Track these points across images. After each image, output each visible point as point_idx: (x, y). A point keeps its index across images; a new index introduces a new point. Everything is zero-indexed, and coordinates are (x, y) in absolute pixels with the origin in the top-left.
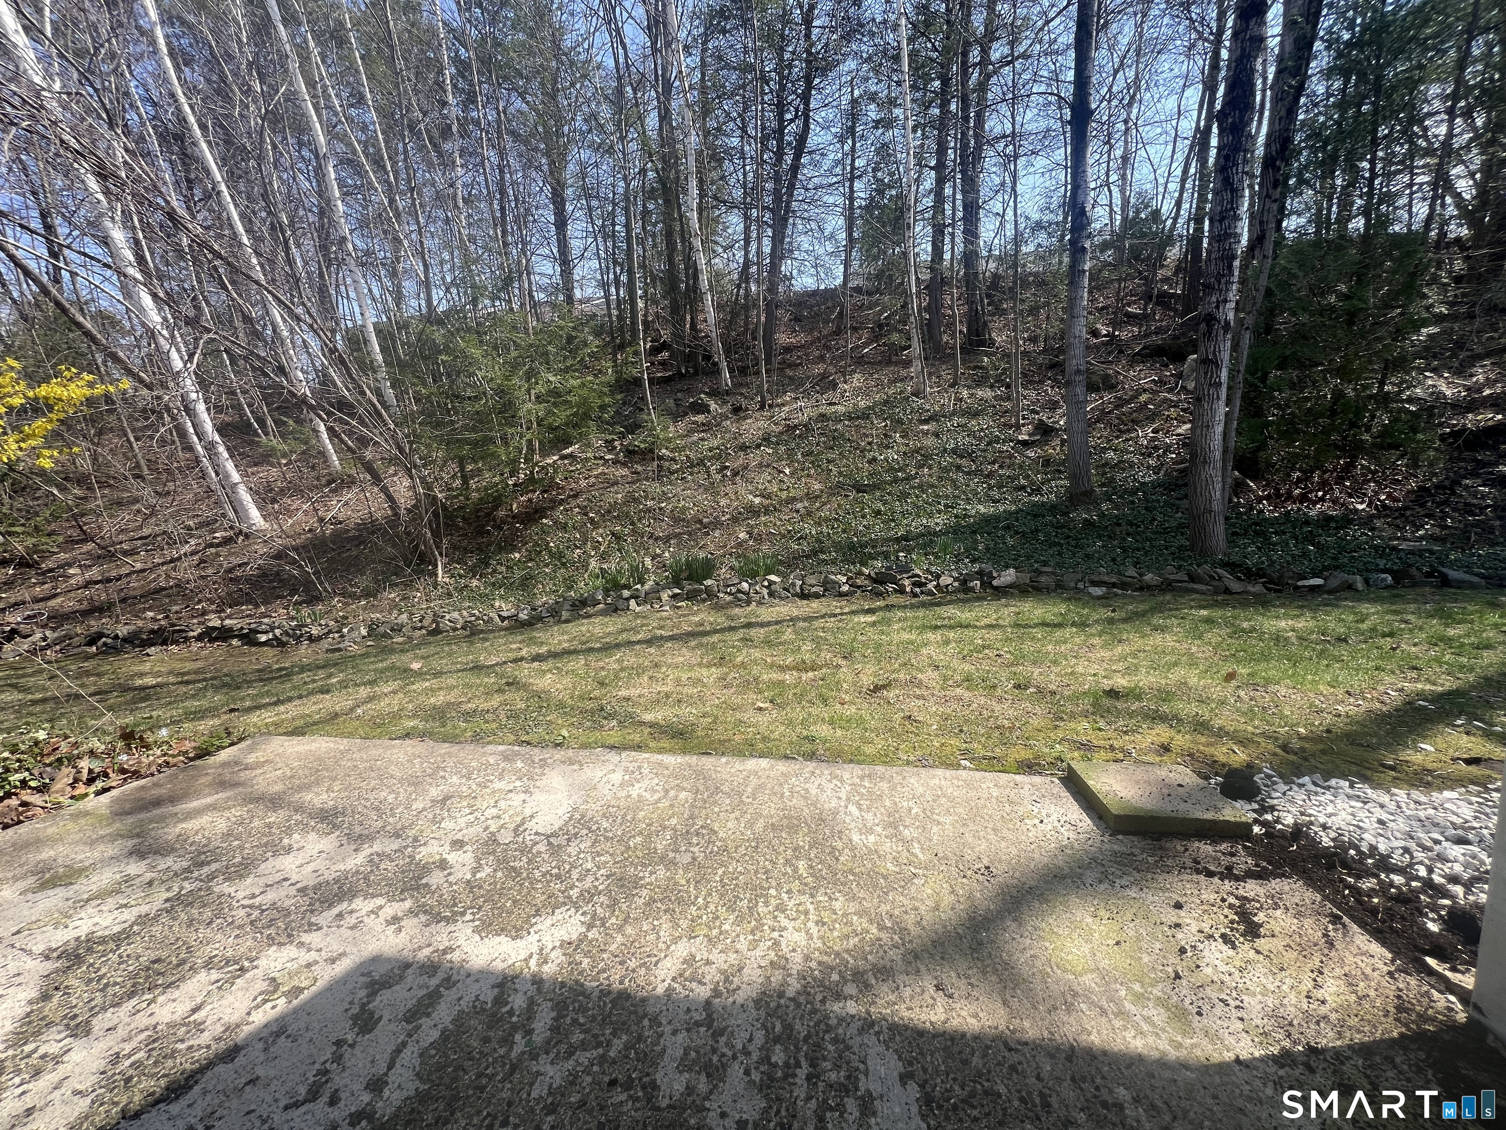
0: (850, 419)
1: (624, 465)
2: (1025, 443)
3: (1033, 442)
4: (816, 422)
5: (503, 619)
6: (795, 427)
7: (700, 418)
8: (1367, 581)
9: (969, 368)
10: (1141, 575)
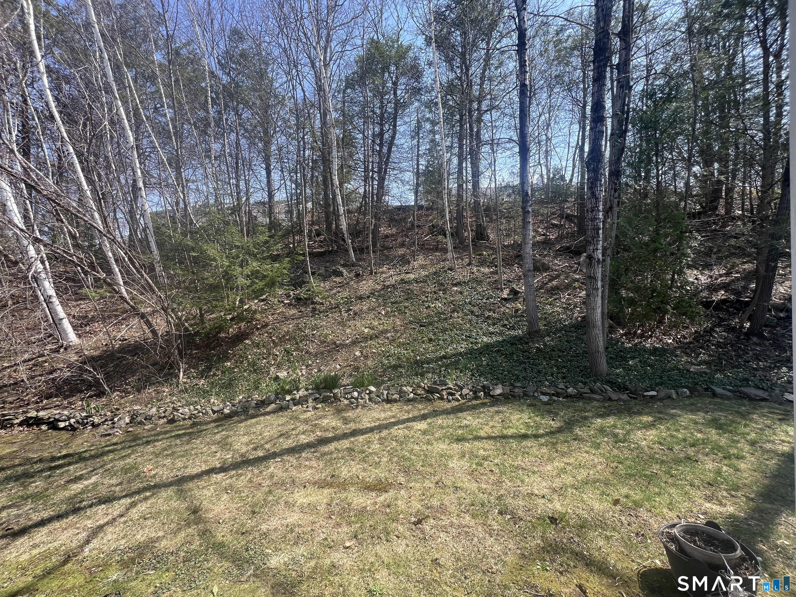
0: (417, 282)
1: (295, 306)
2: (505, 299)
3: (509, 299)
4: (399, 284)
5: (214, 412)
6: (388, 287)
7: (338, 279)
8: (677, 393)
9: (477, 255)
10: (567, 387)
